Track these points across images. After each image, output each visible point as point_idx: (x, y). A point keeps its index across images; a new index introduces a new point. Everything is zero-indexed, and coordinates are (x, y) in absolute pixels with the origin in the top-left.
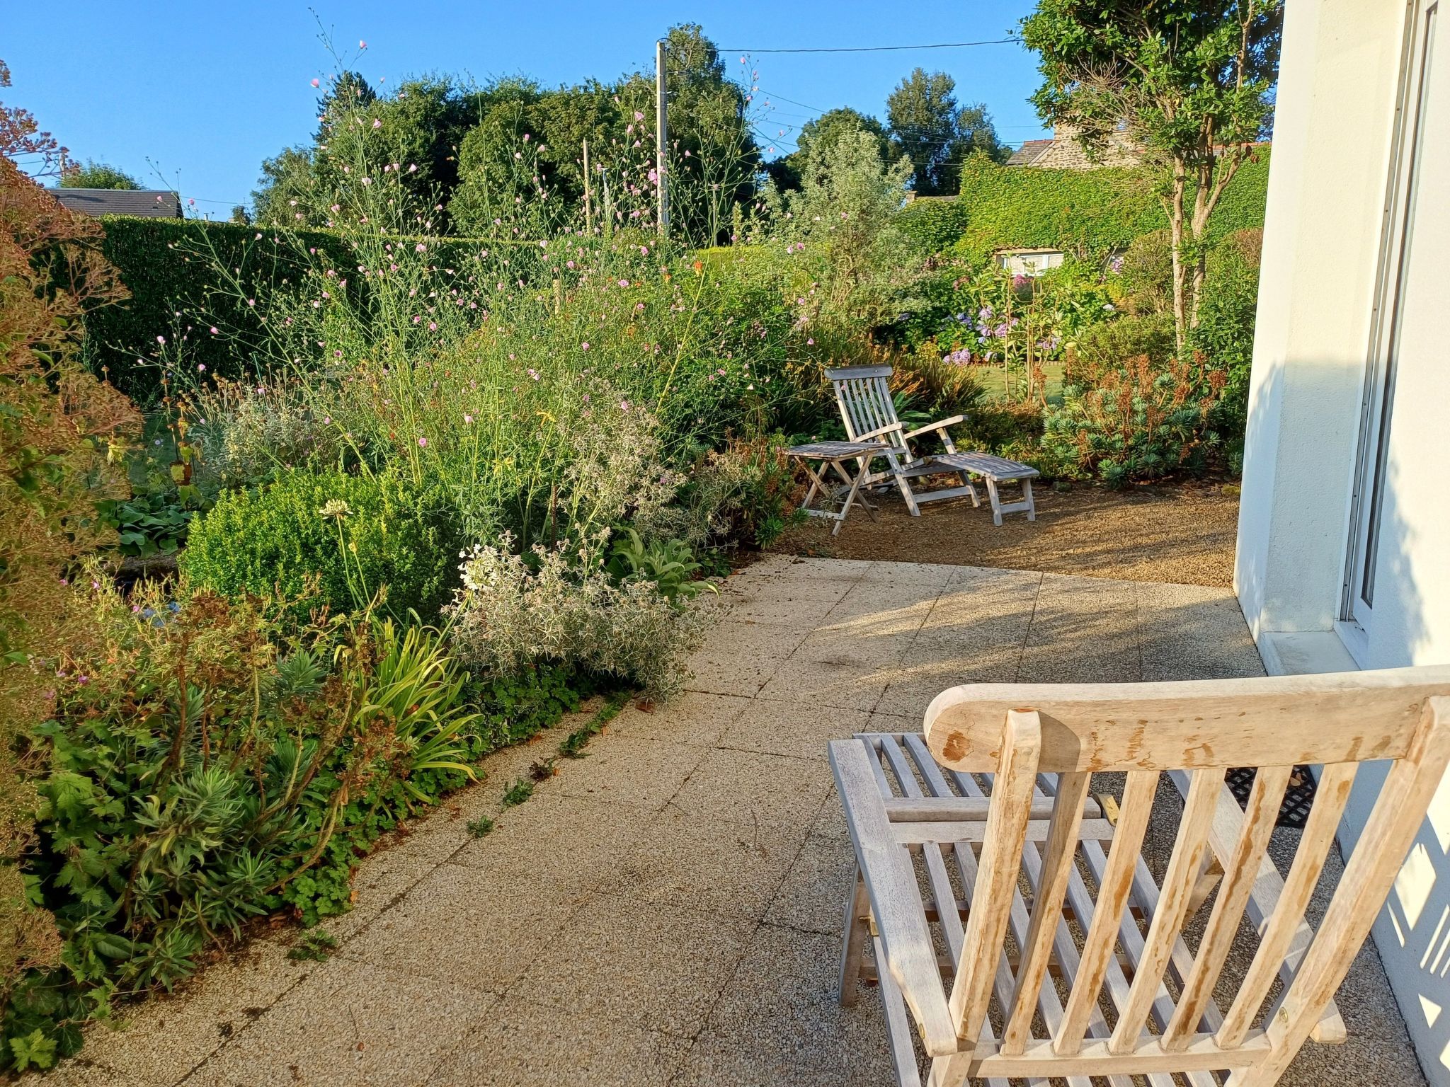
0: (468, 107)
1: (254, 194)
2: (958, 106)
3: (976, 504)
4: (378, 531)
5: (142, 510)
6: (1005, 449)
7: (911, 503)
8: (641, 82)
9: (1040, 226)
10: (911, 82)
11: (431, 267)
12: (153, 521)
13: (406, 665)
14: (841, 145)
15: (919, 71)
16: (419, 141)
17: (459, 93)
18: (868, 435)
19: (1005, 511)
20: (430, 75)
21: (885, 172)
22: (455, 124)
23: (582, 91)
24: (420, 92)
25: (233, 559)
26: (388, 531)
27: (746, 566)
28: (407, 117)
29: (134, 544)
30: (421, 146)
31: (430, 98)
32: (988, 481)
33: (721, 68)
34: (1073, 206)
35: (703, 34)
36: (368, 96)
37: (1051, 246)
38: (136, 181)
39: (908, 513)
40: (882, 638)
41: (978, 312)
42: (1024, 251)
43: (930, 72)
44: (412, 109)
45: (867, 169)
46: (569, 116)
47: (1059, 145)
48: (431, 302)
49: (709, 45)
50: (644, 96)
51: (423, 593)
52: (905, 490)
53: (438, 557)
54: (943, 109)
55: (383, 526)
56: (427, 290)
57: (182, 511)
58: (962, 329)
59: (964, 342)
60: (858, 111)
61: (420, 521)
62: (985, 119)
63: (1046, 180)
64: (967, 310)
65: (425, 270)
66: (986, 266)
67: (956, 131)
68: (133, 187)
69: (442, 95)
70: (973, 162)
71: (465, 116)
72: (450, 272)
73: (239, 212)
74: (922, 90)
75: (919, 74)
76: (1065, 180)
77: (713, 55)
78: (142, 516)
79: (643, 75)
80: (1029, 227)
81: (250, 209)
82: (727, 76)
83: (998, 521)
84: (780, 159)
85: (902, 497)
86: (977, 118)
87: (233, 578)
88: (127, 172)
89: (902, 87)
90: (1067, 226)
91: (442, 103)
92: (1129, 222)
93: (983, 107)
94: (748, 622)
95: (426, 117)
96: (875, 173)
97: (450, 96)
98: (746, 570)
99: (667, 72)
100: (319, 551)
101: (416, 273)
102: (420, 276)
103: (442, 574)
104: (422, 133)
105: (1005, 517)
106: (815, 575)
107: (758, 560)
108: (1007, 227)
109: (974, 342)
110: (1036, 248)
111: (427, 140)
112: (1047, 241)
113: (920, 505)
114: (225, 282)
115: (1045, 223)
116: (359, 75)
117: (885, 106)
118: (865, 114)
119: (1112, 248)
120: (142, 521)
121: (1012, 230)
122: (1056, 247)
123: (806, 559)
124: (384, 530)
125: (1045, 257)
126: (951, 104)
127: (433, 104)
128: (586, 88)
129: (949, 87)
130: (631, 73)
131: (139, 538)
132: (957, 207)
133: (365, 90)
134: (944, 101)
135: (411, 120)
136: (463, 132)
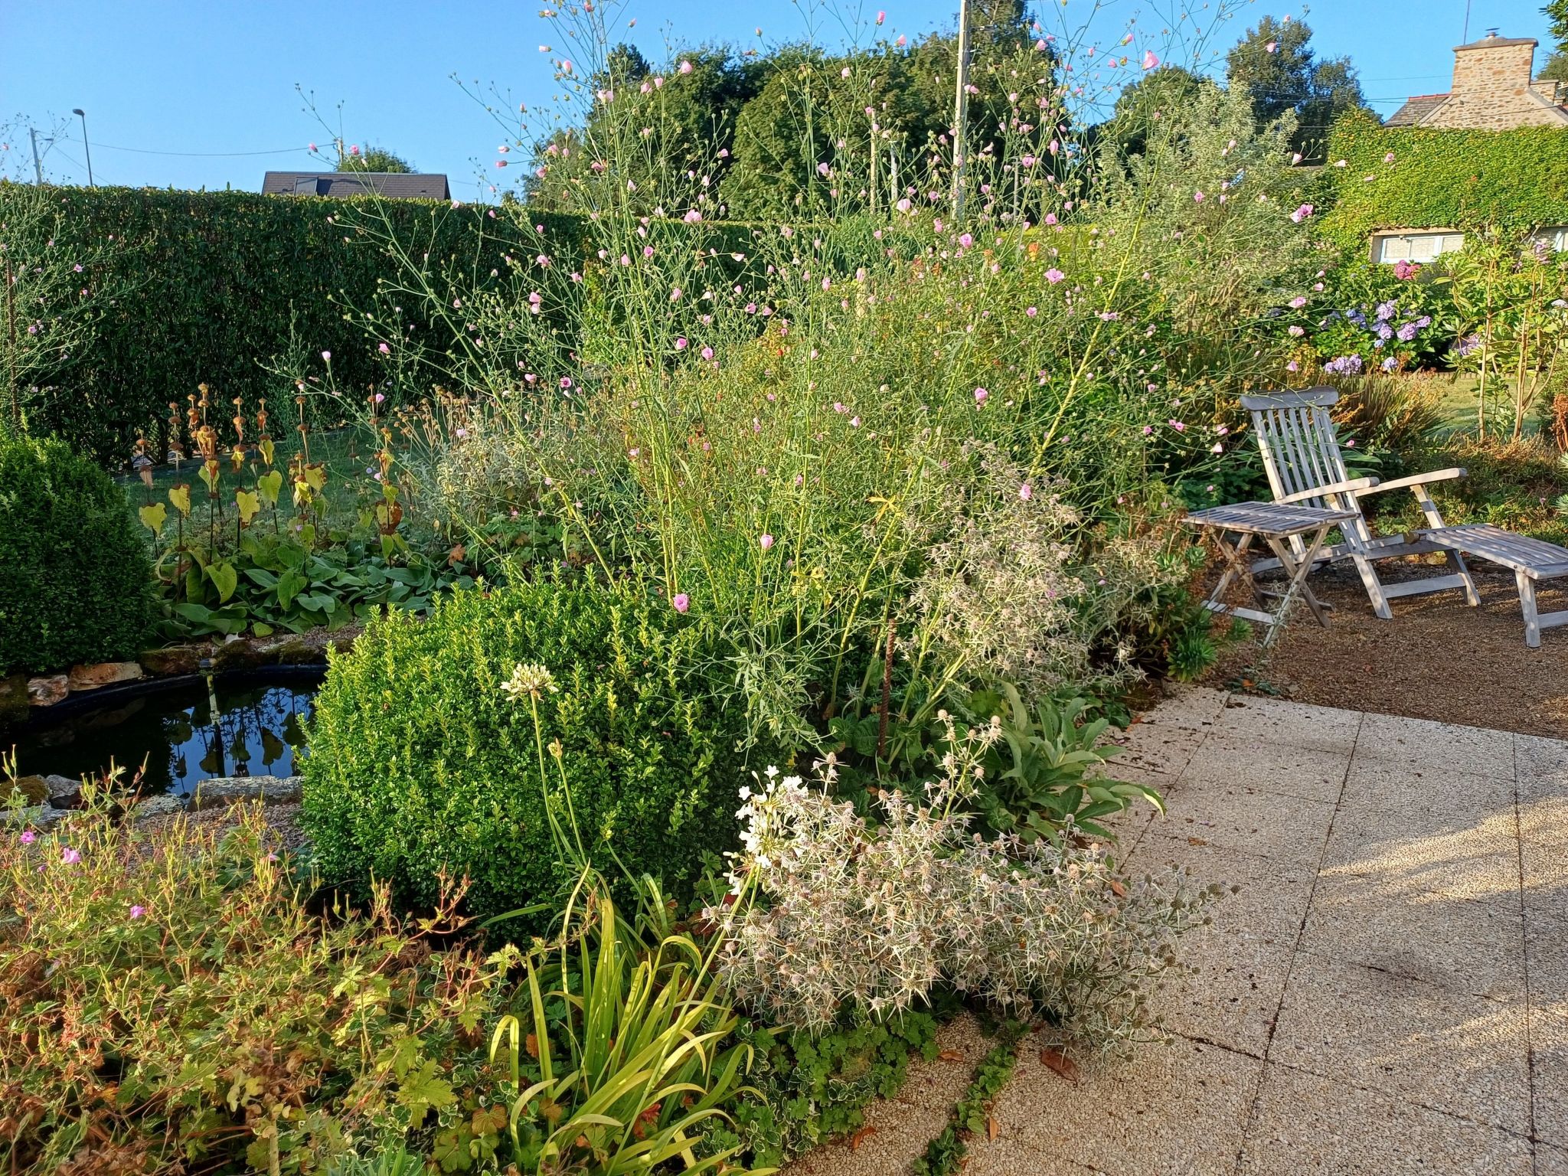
0: (747, 77)
1: (524, 177)
2: (1316, 60)
3: (1474, 601)
4: (602, 704)
5: (337, 564)
6: (1492, 511)
7: (1378, 596)
8: (938, 43)
9: (1434, 201)
10: (1257, 32)
11: (706, 250)
12: (347, 579)
13: (633, 1034)
14: (1203, 97)
15: (1268, 20)
16: (693, 116)
17: (738, 62)
18: (1304, 495)
19: (1545, 625)
20: (707, 46)
21: (1260, 131)
22: (732, 97)
23: (871, 55)
24: (695, 62)
25: (372, 735)
26: (619, 702)
27: (1152, 706)
28: (682, 90)
29: (321, 610)
30: (696, 121)
31: (707, 68)
32: (1519, 578)
33: (1030, 22)
34: (1480, 176)
36: (639, 69)
37: (1448, 225)
38: (409, 165)
39: (1371, 612)
40: (1457, 908)
41: (1375, 308)
42: (1411, 231)
43: (1282, 20)
44: (687, 81)
45: (1236, 127)
47: (1457, 100)
48: (705, 307)
50: (941, 59)
51: (673, 819)
52: (1369, 580)
53: (700, 752)
54: (1296, 64)
55: (612, 698)
56: (699, 290)
57: (384, 566)
58: (1353, 329)
59: (1353, 346)
61: (673, 684)
62: (1349, 74)
63: (1445, 143)
64: (1359, 305)
65: (697, 254)
66: (1359, 249)
67: (1311, 89)
68: (406, 170)
69: (719, 66)
70: (1347, 123)
71: (743, 87)
72: (738, 257)
73: (509, 197)
75: (1268, 22)
76: (1470, 141)
77: (1023, 6)
78: (335, 572)
79: (941, 35)
80: (1418, 202)
81: (520, 193)
83: (1533, 639)
85: (1362, 592)
86: (1338, 74)
87: (371, 769)
88: (401, 156)
89: (1246, 39)
90: (1472, 200)
91: (719, 73)
92: (1558, 194)
93: (1348, 60)
94: (1192, 841)
95: (702, 90)
96: (1248, 131)
97: (728, 66)
98: (1154, 714)
99: (971, 30)
100: (505, 740)
101: (683, 259)
102: (689, 265)
103: (705, 781)
104: (697, 107)
105: (1545, 633)
106: (1270, 734)
107: (1169, 696)
108: (1390, 202)
109: (1367, 346)
110: (1428, 227)
111: (702, 115)
112: (1443, 219)
113: (1392, 602)
114: (406, 273)
115: (1441, 196)
116: (634, 48)
119: (1533, 227)
120: (335, 579)
121: (1395, 206)
122: (1454, 226)
123: (1244, 699)
124: (613, 705)
125: (1439, 238)
126: (1307, 57)
127: (709, 76)
128: (875, 51)
129: (1305, 36)
130: (927, 33)
131: (328, 602)
132: (1324, 178)
133: (640, 63)
134: (1298, 53)
135: (686, 93)
136: (740, 105)
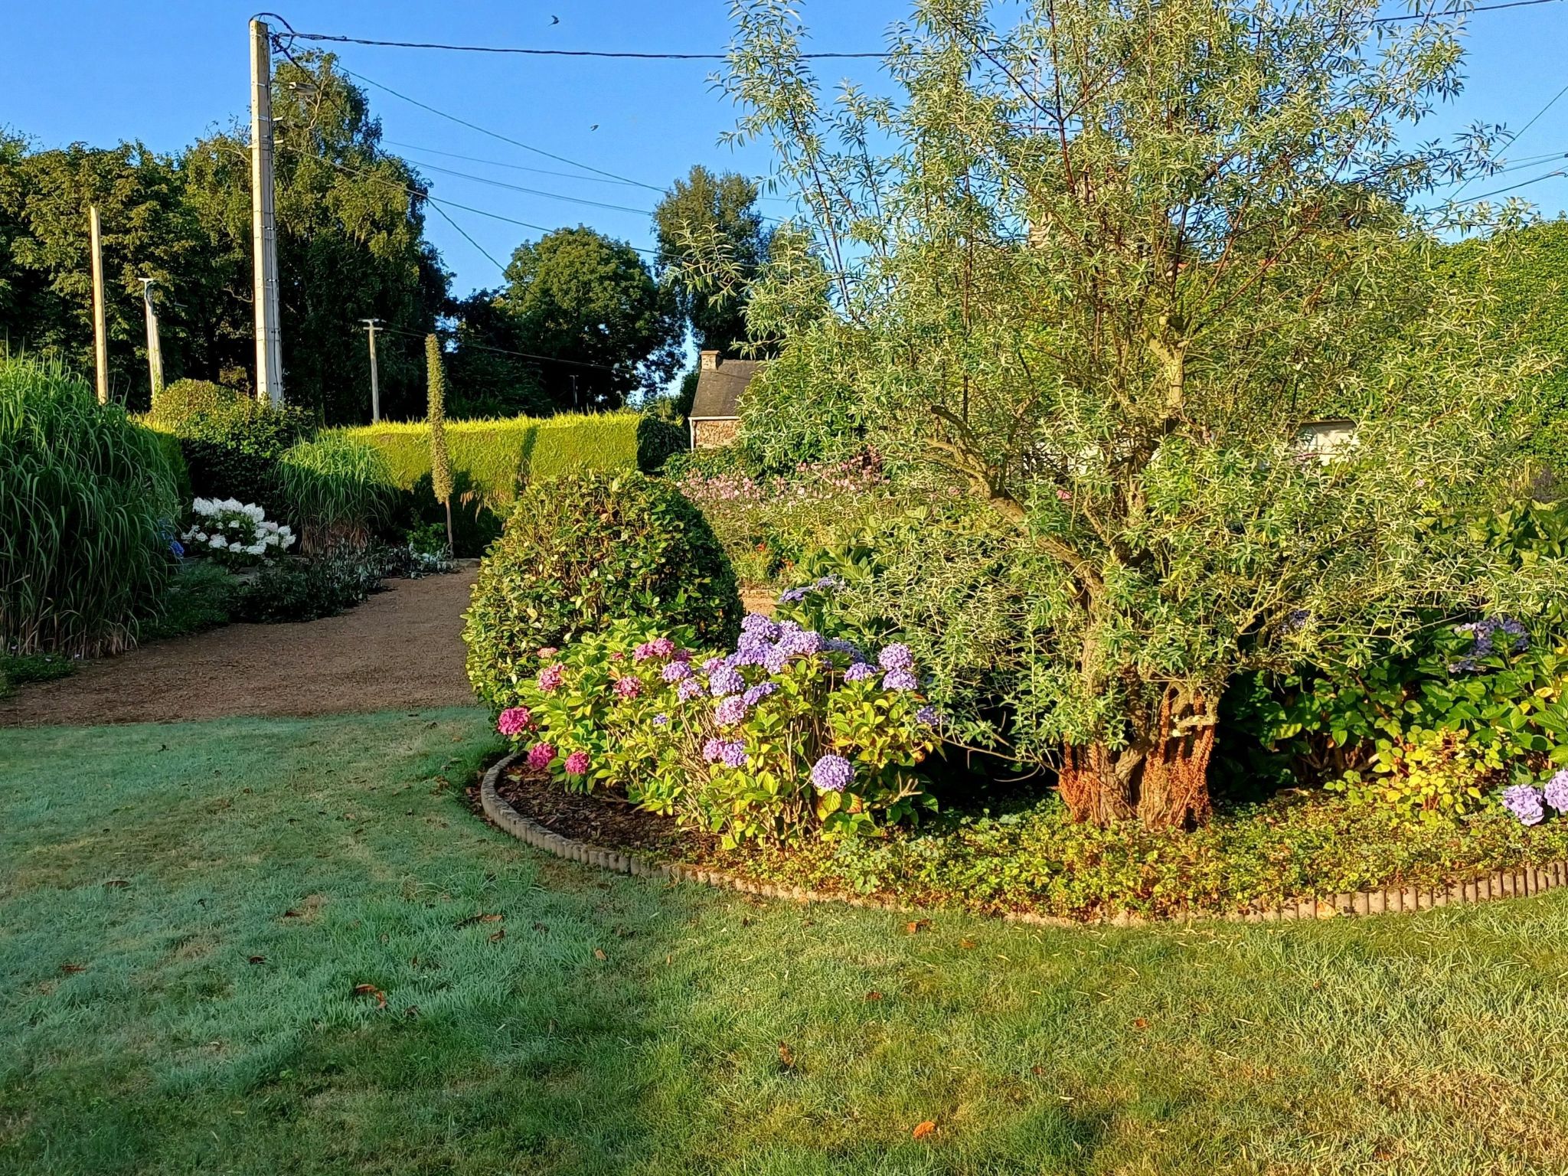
2: (765, 227)
8: (225, 146)
10: (688, 184)
15: (700, 169)
33: (375, 133)
35: (338, 71)
43: (717, 171)
46: (77, 186)
49: (352, 90)
54: (742, 229)
60: (600, 232)
74: (708, 197)
75: (699, 175)
77: (358, 105)
82: (385, 146)
84: (484, 293)
89: (675, 192)
99: (272, 129)
117: (649, 222)
118: (612, 237)
126: (754, 223)
129: (748, 197)
134: (744, 218)
